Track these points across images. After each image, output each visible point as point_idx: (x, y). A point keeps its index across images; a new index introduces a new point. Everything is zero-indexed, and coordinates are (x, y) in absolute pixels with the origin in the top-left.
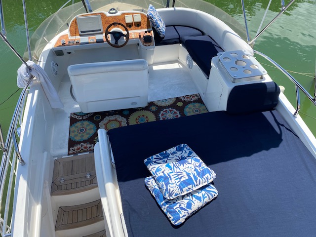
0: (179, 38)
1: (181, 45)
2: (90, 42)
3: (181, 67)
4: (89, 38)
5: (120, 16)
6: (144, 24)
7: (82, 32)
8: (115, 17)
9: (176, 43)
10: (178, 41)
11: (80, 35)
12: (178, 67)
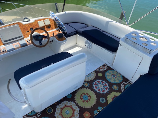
0: (76, 31)
1: (78, 35)
2: (15, 47)
3: (81, 49)
4: (13, 45)
5: (34, 23)
6: (53, 26)
7: (5, 41)
8: (30, 24)
9: (75, 34)
10: (75, 33)
11: (4, 44)
12: (80, 49)
